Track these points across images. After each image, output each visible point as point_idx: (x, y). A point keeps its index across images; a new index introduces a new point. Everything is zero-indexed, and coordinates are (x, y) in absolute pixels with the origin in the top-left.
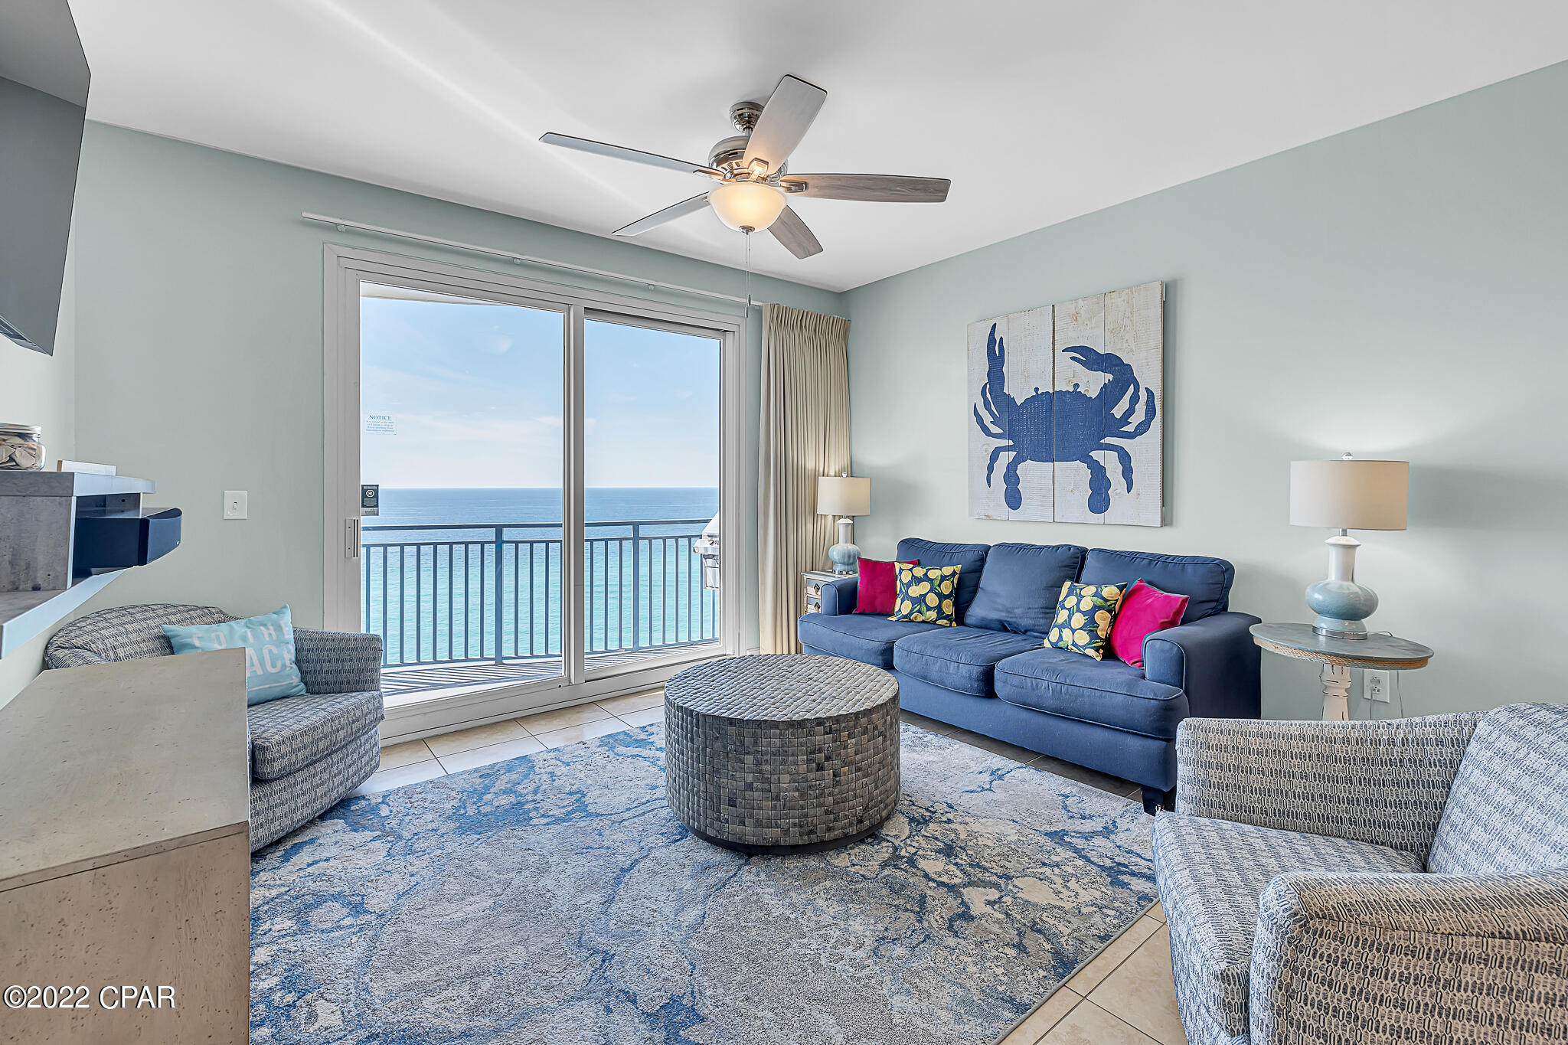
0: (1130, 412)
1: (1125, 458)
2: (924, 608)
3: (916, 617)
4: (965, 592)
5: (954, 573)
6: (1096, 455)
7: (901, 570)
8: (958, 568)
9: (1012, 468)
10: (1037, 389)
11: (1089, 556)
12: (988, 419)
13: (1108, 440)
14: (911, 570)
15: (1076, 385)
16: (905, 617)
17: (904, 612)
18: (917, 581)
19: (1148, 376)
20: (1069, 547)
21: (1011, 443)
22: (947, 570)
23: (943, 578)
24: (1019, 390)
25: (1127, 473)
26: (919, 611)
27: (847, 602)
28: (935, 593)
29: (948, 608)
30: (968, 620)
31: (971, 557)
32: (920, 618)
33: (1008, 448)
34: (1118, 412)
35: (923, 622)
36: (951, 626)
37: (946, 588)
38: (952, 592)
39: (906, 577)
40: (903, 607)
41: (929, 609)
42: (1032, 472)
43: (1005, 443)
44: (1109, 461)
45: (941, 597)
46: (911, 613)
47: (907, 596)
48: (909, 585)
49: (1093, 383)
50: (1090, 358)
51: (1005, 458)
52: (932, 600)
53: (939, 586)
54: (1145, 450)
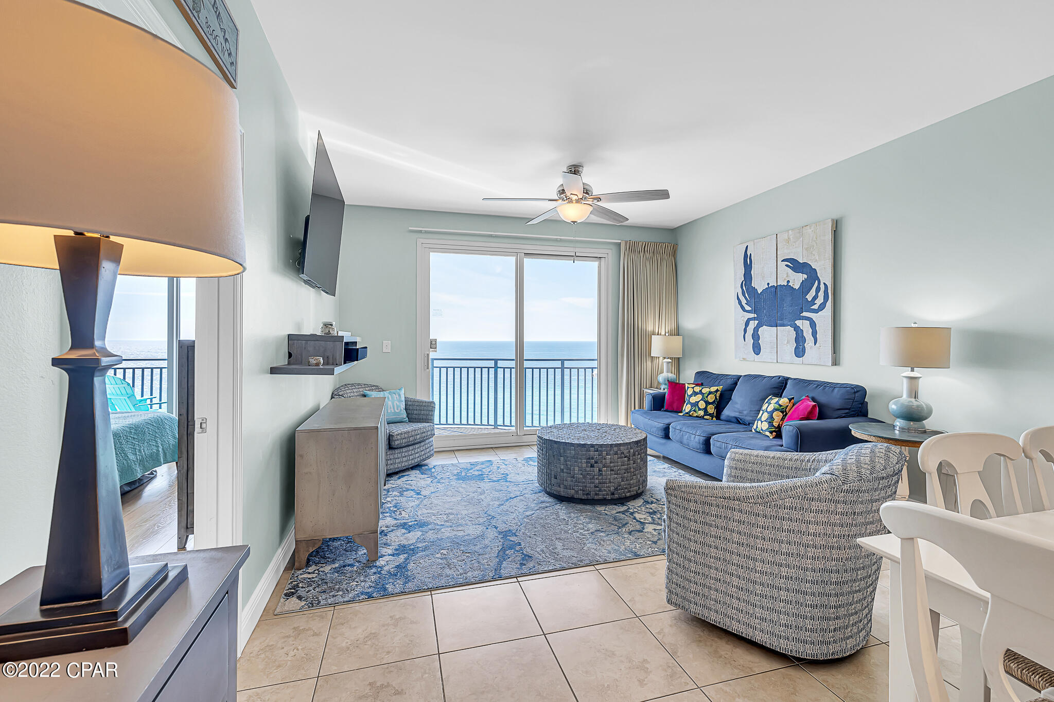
0: (815, 298)
1: (813, 325)
2: (697, 409)
3: (693, 414)
4: (723, 400)
5: (717, 391)
6: (798, 323)
7: (688, 388)
8: (720, 388)
9: (756, 330)
10: (768, 284)
11: (789, 382)
12: (744, 302)
13: (805, 314)
14: (693, 388)
15: (788, 282)
16: (687, 413)
17: (687, 411)
18: (695, 394)
19: (825, 277)
20: (779, 377)
21: (756, 316)
22: (713, 389)
23: (710, 393)
24: (759, 285)
25: (814, 334)
26: (695, 411)
27: (658, 403)
28: (704, 401)
29: (711, 409)
30: (722, 417)
31: (730, 382)
32: (695, 415)
33: (754, 319)
34: (809, 297)
35: (697, 417)
36: (712, 419)
37: (711, 398)
38: (714, 401)
39: (690, 392)
40: (687, 408)
41: (700, 409)
42: (766, 332)
43: (752, 315)
44: (804, 325)
45: (707, 403)
46: (690, 411)
47: (689, 402)
48: (691, 396)
49: (797, 280)
50: (796, 265)
51: (753, 324)
52: (702, 405)
53: (707, 397)
54: (823, 319)
